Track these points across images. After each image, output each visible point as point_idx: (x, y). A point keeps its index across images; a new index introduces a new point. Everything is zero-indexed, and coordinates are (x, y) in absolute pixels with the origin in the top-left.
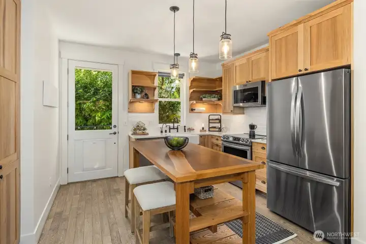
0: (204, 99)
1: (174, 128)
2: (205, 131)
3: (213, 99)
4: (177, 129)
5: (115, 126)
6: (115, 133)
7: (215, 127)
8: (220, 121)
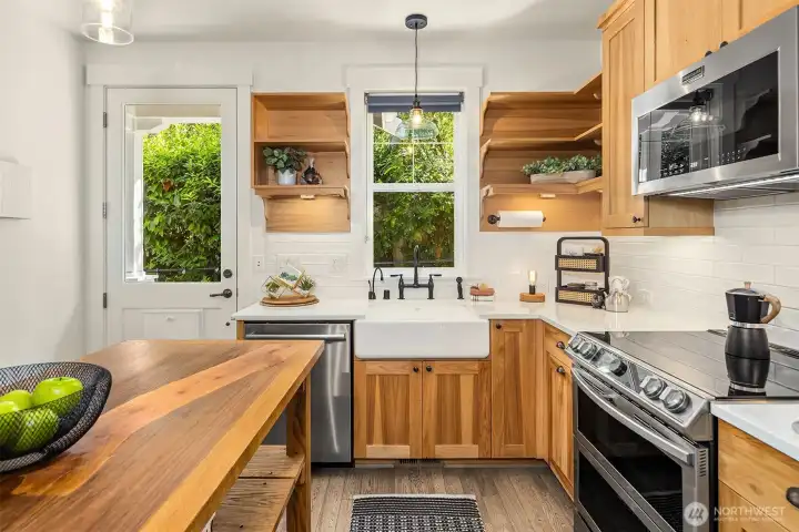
0: (534, 178)
1: (416, 285)
2: (542, 299)
3: (572, 176)
4: (430, 286)
5: (228, 274)
6: (227, 294)
7: (581, 288)
8: (602, 262)
